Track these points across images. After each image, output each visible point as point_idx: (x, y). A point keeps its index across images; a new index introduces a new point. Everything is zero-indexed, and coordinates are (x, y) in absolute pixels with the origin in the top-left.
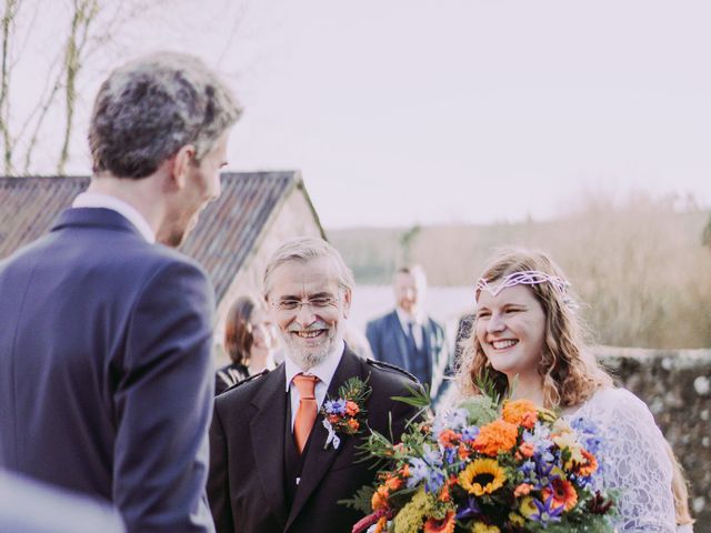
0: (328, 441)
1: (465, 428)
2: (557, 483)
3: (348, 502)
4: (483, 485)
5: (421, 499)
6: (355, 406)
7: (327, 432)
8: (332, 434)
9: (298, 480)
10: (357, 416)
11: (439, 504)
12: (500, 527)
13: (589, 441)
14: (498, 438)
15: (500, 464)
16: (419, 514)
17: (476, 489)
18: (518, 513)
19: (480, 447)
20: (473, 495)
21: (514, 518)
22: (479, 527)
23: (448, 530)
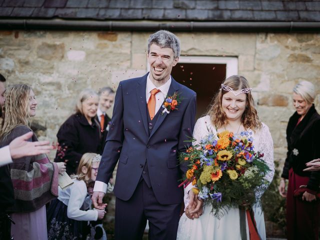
4: (227, 157)
16: (209, 173)
18: (239, 164)
19: (220, 147)
21: (238, 166)
22: (229, 172)
23: (220, 175)
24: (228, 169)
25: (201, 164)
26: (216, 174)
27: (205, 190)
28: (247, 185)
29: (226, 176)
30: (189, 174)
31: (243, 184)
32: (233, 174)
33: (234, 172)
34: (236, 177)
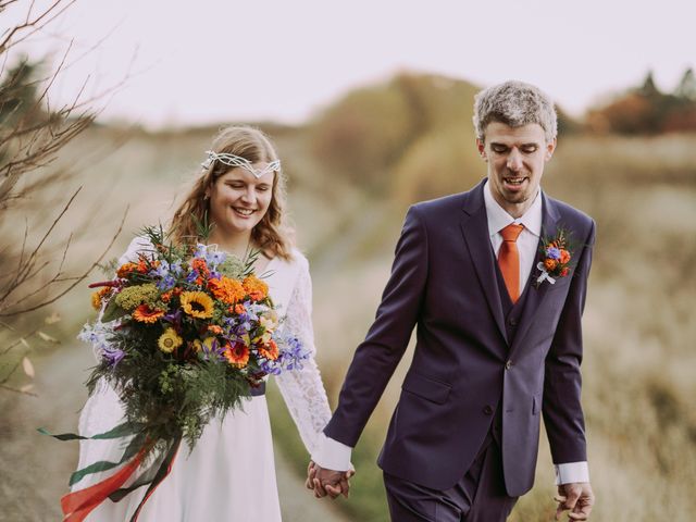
2: (240, 345)
4: (194, 309)
5: (149, 288)
12: (184, 341)
15: (215, 306)
16: (141, 297)
17: (187, 308)
18: (201, 342)
19: (214, 287)
20: (183, 309)
21: (196, 343)
22: (170, 331)
23: (152, 319)
24: (173, 325)
26: (147, 311)
29: (157, 329)
32: (169, 340)
33: (178, 342)
34: (167, 350)
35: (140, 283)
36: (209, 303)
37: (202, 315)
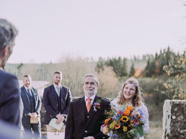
0: (94, 110)
1: (122, 111)
2: (136, 120)
3: (101, 122)
4: (125, 120)
5: (114, 122)
6: (99, 104)
7: (94, 108)
8: (95, 109)
9: (88, 117)
10: (100, 106)
11: (118, 123)
12: (127, 127)
13: (141, 113)
14: (127, 113)
15: (127, 117)
16: (114, 125)
17: (124, 121)
18: (130, 125)
19: (124, 114)
20: (124, 122)
21: (129, 126)
22: (124, 127)
23: (119, 127)
24: (123, 125)
25: (113, 119)
26: (117, 126)
27: (112, 132)
28: (129, 136)
29: (121, 128)
30: (106, 121)
31: (128, 135)
33: (126, 128)
34: (126, 131)
35: (112, 122)
36: (126, 117)
37: (127, 120)
